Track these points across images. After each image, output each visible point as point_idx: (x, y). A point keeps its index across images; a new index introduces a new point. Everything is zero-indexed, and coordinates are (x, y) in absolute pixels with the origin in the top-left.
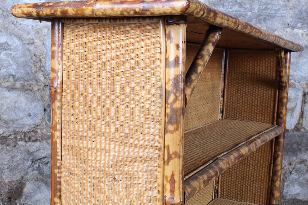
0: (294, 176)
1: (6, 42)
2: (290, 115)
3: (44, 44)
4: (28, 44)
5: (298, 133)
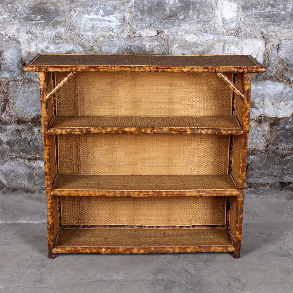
1: (73, 49)
3: (101, 50)
4: (89, 50)
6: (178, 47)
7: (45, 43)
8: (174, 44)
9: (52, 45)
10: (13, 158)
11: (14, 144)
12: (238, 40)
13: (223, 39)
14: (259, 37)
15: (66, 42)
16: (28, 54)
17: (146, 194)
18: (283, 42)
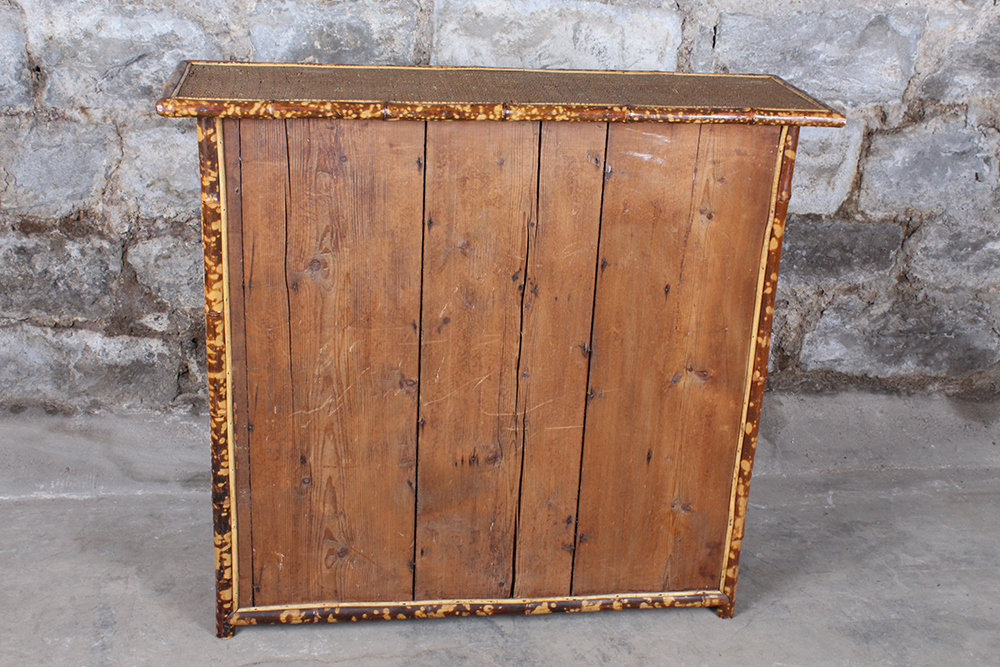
0: (831, 319)
1: (173, 31)
2: (825, 183)
3: (249, 34)
4: (217, 35)
5: (845, 224)
6: (456, 29)
7: (95, 12)
8: (446, 22)
9: (113, 18)
10: (12, 325)
11: (14, 288)
12: (613, 13)
13: (574, 9)
14: (667, 6)
15: (153, 9)
16: (46, 40)
18: (729, 22)
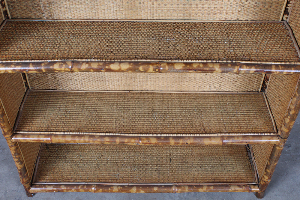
17: (147, 142)
